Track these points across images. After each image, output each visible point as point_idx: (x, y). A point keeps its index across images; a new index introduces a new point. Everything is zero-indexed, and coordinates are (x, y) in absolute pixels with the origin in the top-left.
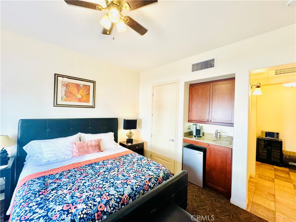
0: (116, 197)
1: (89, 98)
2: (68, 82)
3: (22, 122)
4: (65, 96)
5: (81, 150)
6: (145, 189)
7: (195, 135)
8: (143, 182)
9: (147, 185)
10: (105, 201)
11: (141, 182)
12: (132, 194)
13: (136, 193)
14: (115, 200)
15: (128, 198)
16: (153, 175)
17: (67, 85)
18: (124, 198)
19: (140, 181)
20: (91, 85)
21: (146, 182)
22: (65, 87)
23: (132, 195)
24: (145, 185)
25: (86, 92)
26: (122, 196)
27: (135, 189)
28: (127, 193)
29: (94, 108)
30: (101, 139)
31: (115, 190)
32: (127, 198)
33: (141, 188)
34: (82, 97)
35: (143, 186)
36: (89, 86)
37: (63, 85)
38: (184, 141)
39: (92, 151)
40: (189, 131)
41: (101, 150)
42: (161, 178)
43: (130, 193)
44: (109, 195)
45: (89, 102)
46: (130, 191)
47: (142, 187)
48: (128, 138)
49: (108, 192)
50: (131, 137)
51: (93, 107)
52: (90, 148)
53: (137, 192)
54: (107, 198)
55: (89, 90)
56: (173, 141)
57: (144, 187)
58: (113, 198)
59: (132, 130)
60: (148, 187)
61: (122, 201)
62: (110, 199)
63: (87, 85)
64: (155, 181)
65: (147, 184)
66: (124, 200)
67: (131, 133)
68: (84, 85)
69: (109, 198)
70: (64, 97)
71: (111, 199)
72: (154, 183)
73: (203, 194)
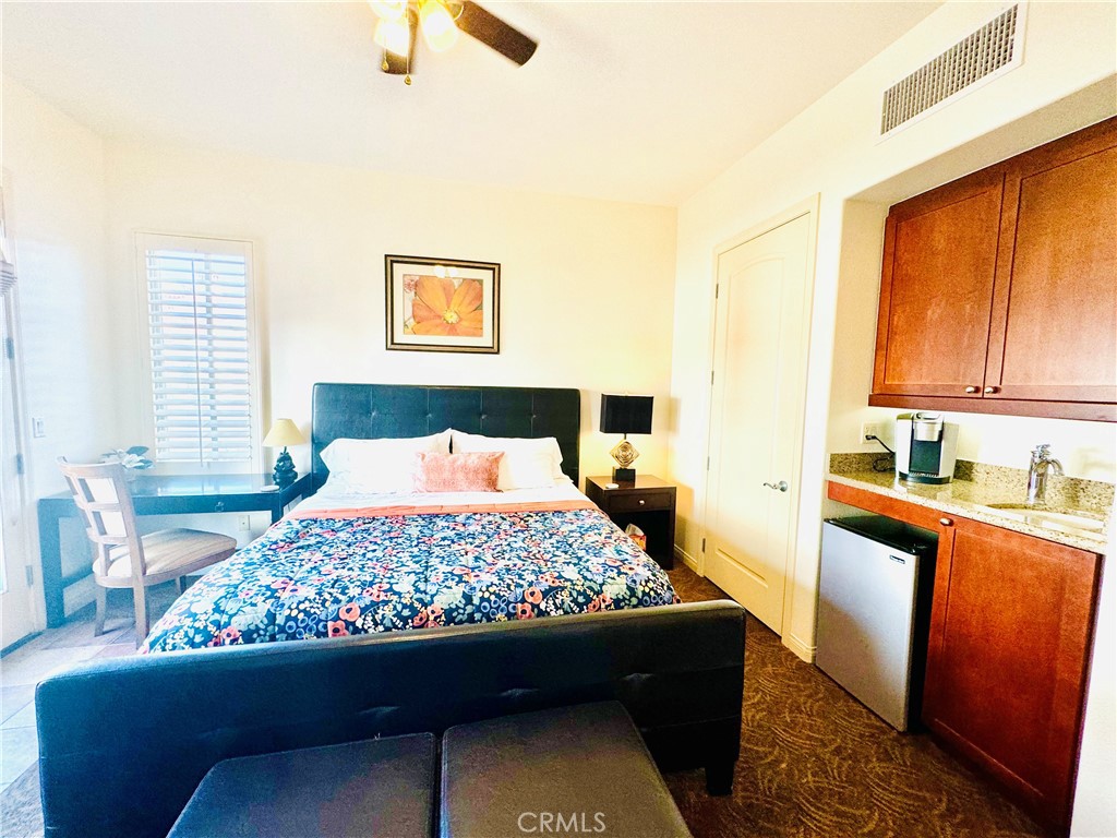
0: (403, 600)
1: (481, 321)
2: (421, 276)
3: (318, 389)
4: (412, 320)
5: (432, 476)
6: (515, 614)
7: (906, 471)
8: (519, 591)
9: (531, 604)
10: (367, 600)
11: (512, 588)
12: (461, 611)
13: (477, 616)
14: (395, 608)
15: (443, 618)
16: (572, 581)
17: (416, 286)
18: (429, 613)
19: (509, 586)
20: (486, 276)
21: (532, 594)
22: (413, 293)
23: (459, 614)
24: (523, 601)
25: (470, 303)
26: (425, 605)
27: (476, 601)
28: (442, 602)
29: (498, 353)
30: (503, 454)
31: (413, 585)
32: (440, 616)
33: (503, 605)
34: (461, 320)
35: (510, 603)
36: (481, 282)
37: (408, 286)
38: (833, 492)
39: (464, 485)
40: (877, 448)
41: (498, 488)
42: (608, 599)
43: (454, 607)
44: (391, 589)
45: (481, 336)
46: (457, 602)
47: (507, 605)
48: (618, 466)
49: (391, 584)
50: (627, 460)
51: (495, 350)
52: (460, 476)
53: (481, 612)
54: (378, 596)
55: (480, 296)
56: (783, 490)
57: (514, 608)
58: (393, 602)
59: (631, 437)
60: (533, 610)
61: (418, 618)
62: (383, 601)
63: (474, 280)
64: (575, 601)
65: (530, 599)
66: (428, 620)
67: (625, 447)
68: (464, 279)
69: (382, 597)
70: (412, 322)
71: (386, 603)
72: (565, 606)
73: (886, 757)
